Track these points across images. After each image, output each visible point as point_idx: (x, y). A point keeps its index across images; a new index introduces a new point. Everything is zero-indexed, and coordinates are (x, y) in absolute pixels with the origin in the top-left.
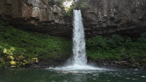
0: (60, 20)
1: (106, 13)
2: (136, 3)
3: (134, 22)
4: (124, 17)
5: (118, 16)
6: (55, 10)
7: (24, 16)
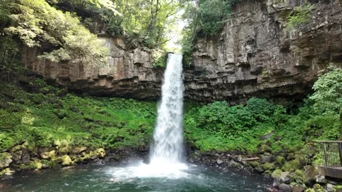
0: (148, 74)
1: (232, 55)
2: (290, 33)
3: (289, 73)
4: (268, 62)
5: (257, 61)
6: (136, 60)
7: (87, 75)
